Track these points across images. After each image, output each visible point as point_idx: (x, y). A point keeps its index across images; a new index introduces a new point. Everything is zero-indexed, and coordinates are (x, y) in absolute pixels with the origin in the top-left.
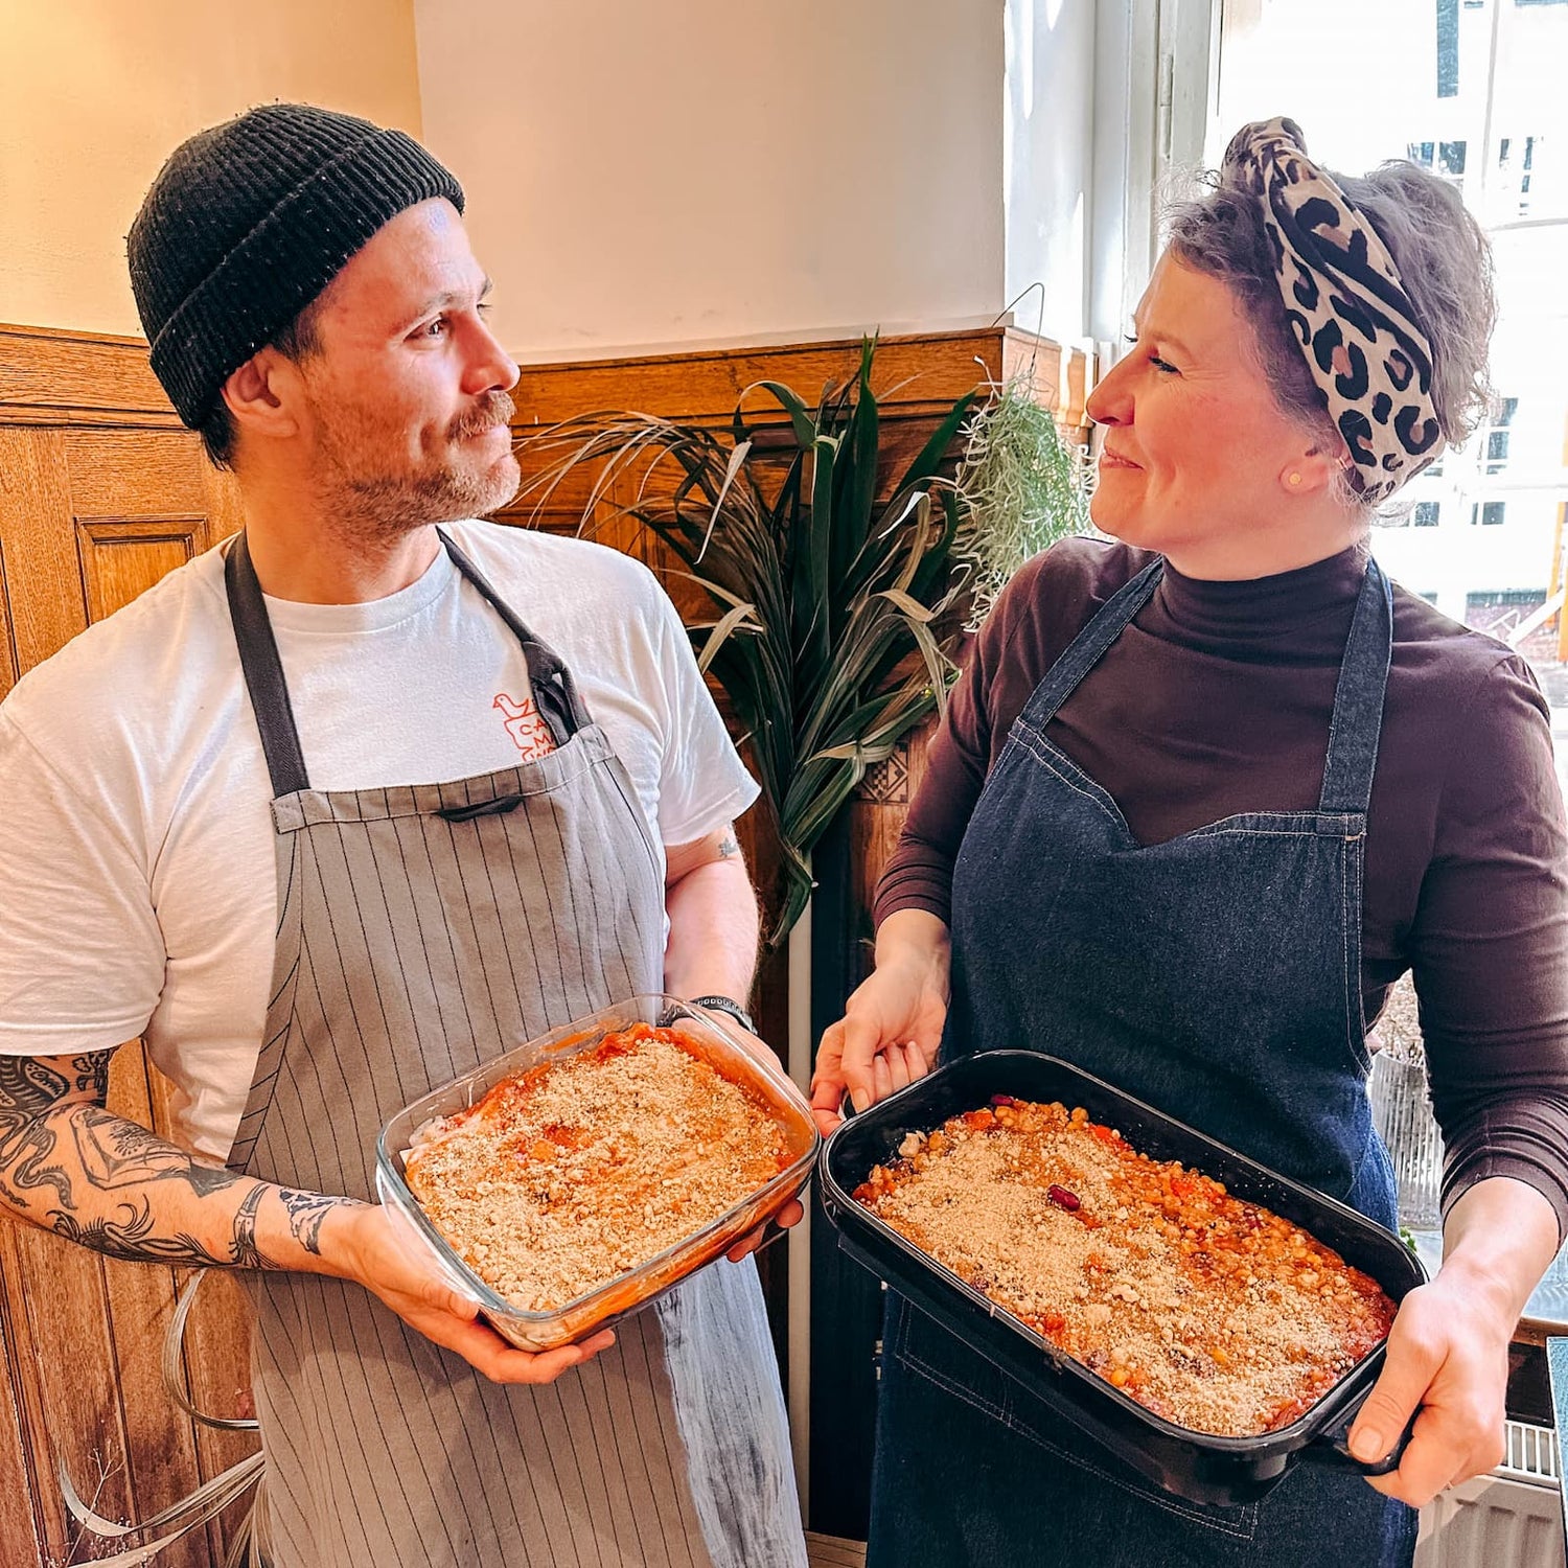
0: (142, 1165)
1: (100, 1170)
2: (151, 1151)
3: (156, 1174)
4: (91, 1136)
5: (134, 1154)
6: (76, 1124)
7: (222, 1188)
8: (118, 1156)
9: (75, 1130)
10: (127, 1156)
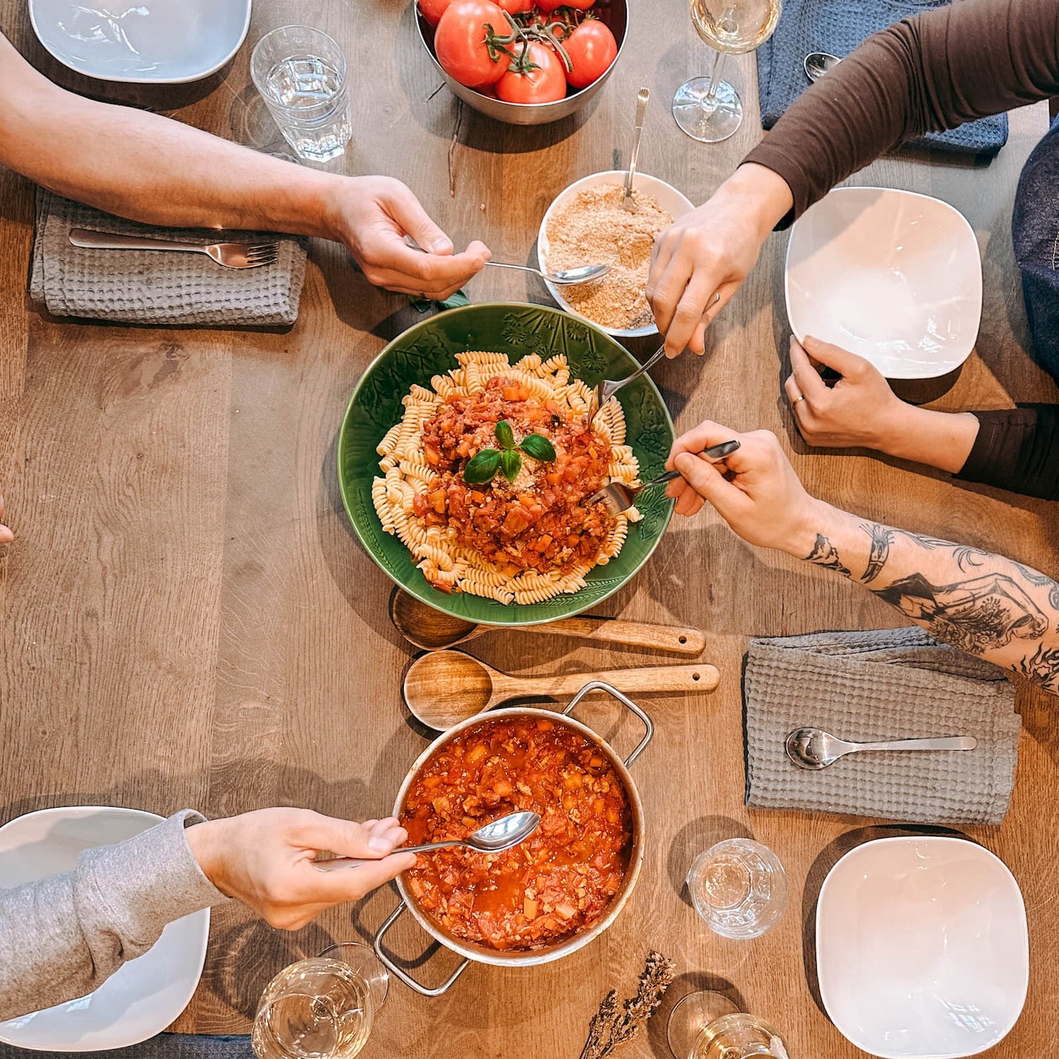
0: (974, 592)
1: (1005, 586)
2: (971, 603)
3: (960, 586)
4: (1023, 608)
5: (984, 599)
6: (1040, 616)
7: (902, 580)
8: (996, 596)
9: (1040, 612)
10: (989, 597)
